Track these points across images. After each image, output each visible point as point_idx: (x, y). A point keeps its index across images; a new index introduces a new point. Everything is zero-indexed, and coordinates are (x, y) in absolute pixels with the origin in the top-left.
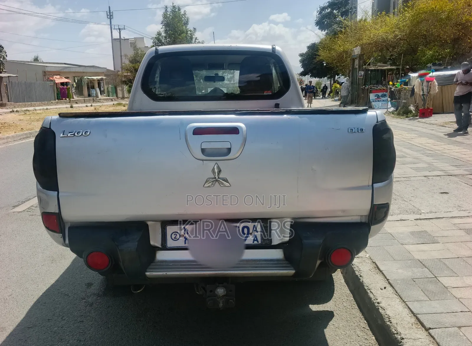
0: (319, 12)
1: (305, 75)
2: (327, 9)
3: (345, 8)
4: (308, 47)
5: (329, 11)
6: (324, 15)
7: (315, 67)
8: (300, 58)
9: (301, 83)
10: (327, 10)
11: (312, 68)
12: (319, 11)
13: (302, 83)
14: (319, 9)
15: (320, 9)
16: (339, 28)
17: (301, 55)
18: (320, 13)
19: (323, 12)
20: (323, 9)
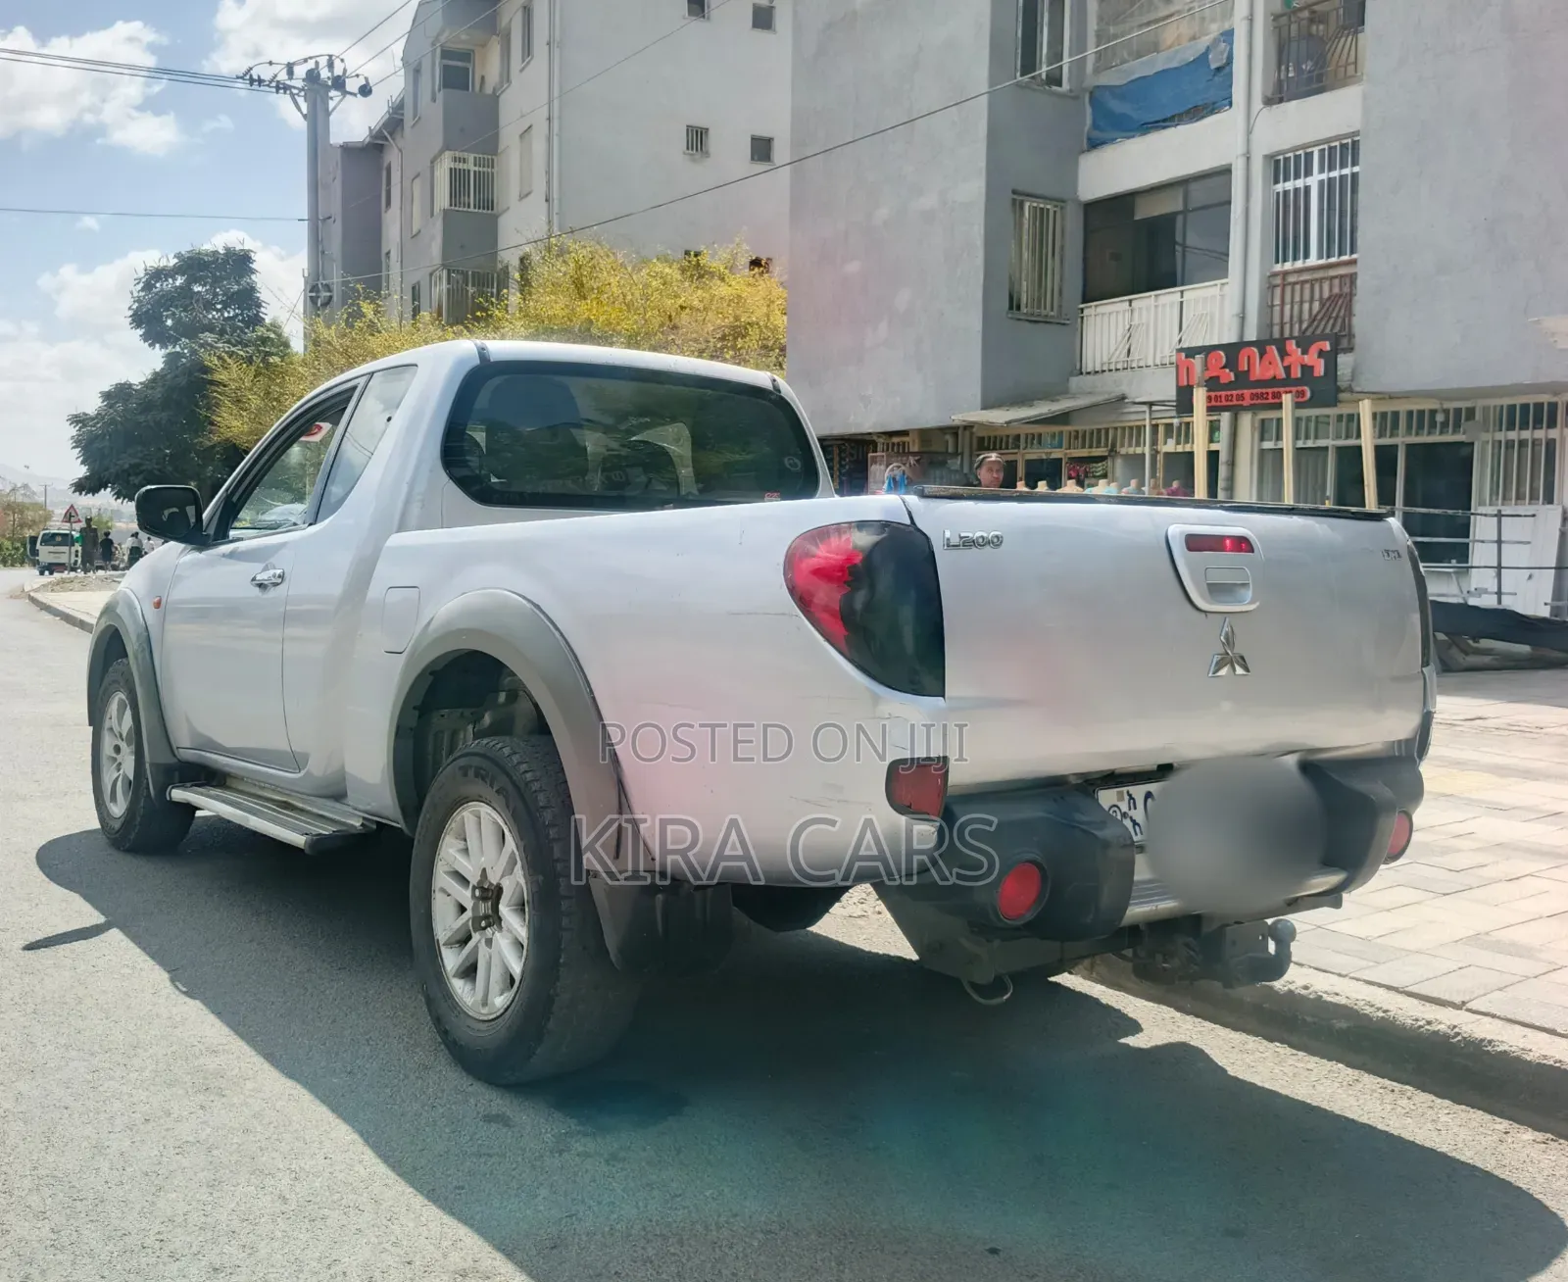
0: (141, 285)
1: (94, 490)
2: (171, 277)
3: (238, 283)
4: (107, 396)
5: (178, 283)
6: (163, 296)
7: (138, 465)
8: (73, 431)
9: (71, 516)
10: (170, 280)
11: (127, 466)
12: (144, 280)
13: (73, 519)
14: (141, 274)
15: (146, 274)
16: (224, 343)
17: (78, 420)
18: (148, 287)
19: (158, 285)
20: (157, 274)
